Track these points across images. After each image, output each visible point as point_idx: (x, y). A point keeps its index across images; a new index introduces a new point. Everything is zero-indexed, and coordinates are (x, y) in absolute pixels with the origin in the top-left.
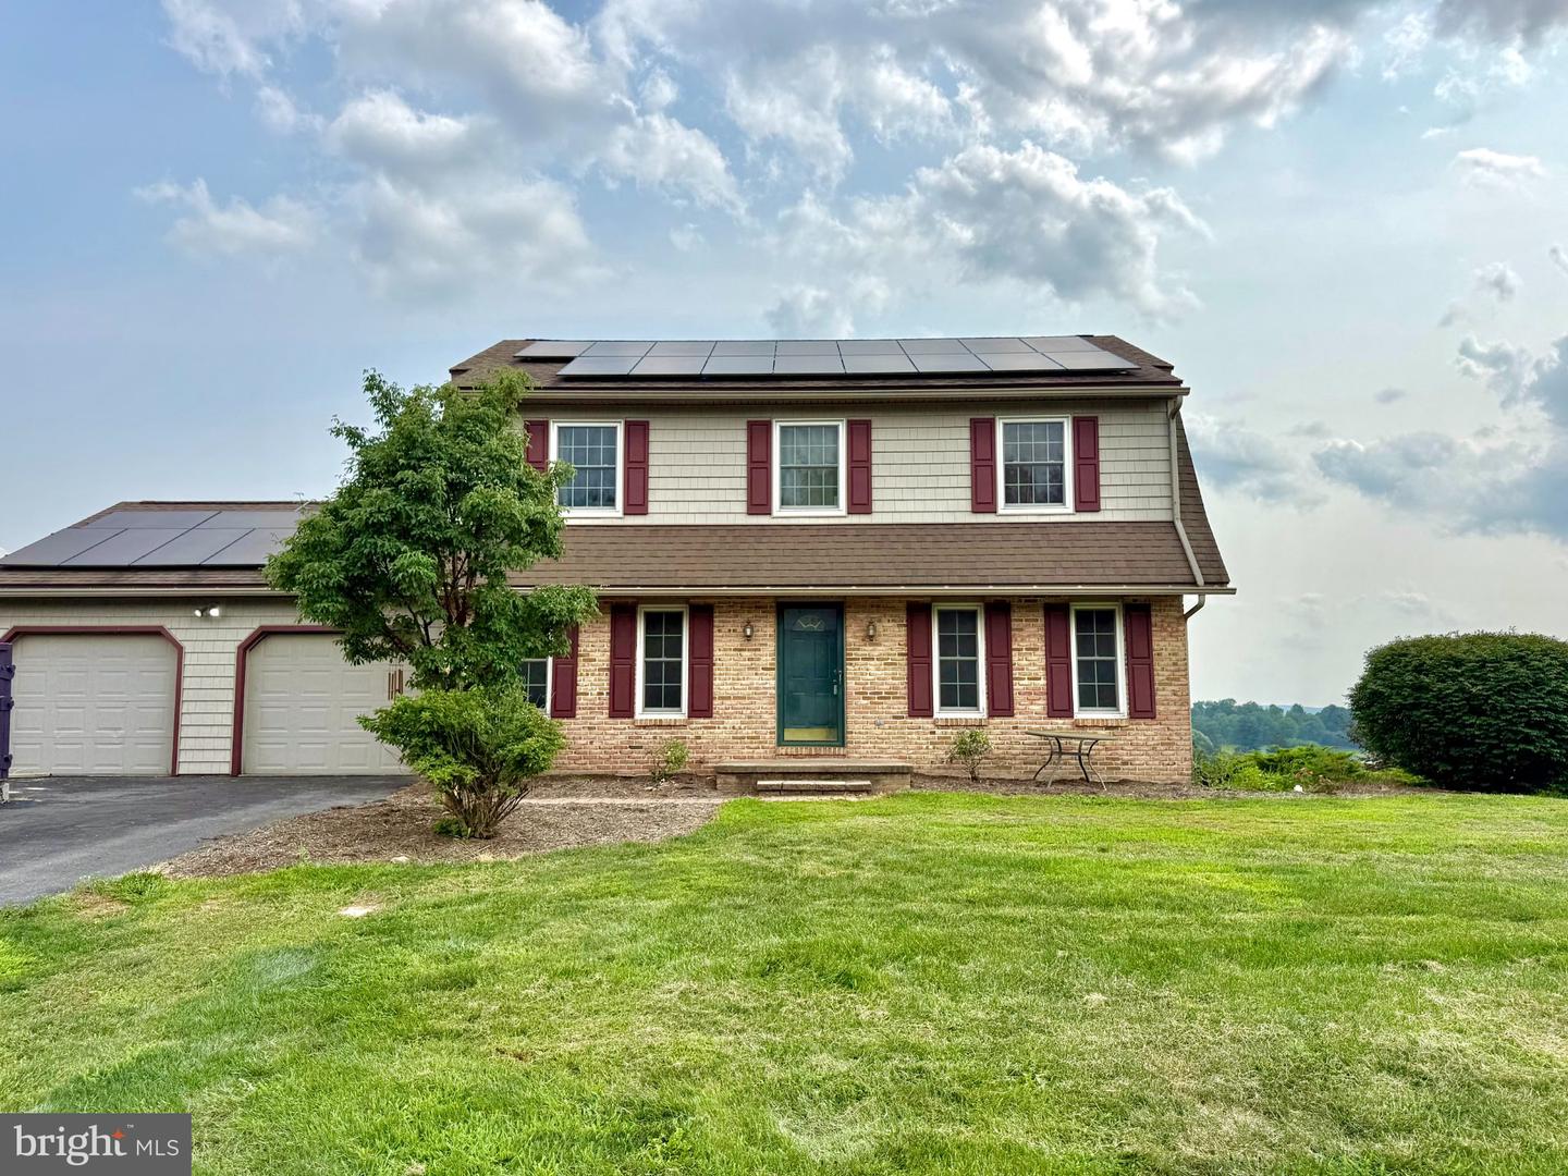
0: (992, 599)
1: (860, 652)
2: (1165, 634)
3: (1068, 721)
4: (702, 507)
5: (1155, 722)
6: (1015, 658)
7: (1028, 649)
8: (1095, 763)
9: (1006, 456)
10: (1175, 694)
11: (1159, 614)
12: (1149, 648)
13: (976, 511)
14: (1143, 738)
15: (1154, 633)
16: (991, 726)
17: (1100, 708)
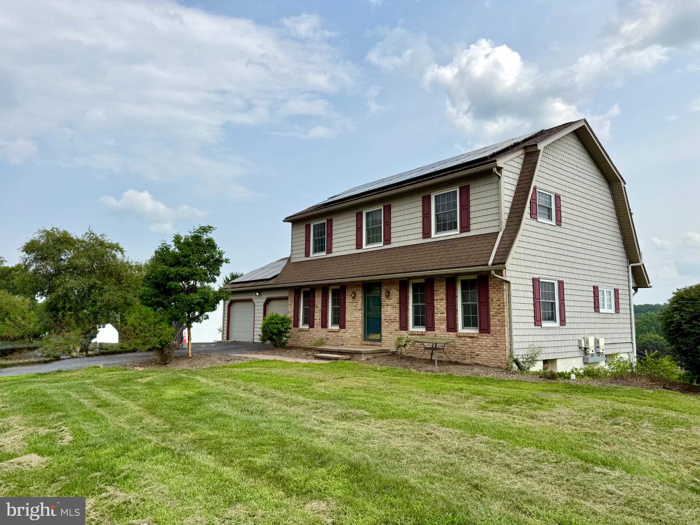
0: (427, 277)
1: (385, 303)
2: (495, 290)
3: (455, 333)
4: (345, 248)
5: (490, 335)
6: (435, 304)
7: (440, 300)
8: (465, 354)
9: (437, 211)
10: (499, 321)
11: (492, 280)
12: (487, 298)
13: (424, 238)
14: (485, 343)
15: (489, 290)
16: (427, 335)
17: (472, 328)
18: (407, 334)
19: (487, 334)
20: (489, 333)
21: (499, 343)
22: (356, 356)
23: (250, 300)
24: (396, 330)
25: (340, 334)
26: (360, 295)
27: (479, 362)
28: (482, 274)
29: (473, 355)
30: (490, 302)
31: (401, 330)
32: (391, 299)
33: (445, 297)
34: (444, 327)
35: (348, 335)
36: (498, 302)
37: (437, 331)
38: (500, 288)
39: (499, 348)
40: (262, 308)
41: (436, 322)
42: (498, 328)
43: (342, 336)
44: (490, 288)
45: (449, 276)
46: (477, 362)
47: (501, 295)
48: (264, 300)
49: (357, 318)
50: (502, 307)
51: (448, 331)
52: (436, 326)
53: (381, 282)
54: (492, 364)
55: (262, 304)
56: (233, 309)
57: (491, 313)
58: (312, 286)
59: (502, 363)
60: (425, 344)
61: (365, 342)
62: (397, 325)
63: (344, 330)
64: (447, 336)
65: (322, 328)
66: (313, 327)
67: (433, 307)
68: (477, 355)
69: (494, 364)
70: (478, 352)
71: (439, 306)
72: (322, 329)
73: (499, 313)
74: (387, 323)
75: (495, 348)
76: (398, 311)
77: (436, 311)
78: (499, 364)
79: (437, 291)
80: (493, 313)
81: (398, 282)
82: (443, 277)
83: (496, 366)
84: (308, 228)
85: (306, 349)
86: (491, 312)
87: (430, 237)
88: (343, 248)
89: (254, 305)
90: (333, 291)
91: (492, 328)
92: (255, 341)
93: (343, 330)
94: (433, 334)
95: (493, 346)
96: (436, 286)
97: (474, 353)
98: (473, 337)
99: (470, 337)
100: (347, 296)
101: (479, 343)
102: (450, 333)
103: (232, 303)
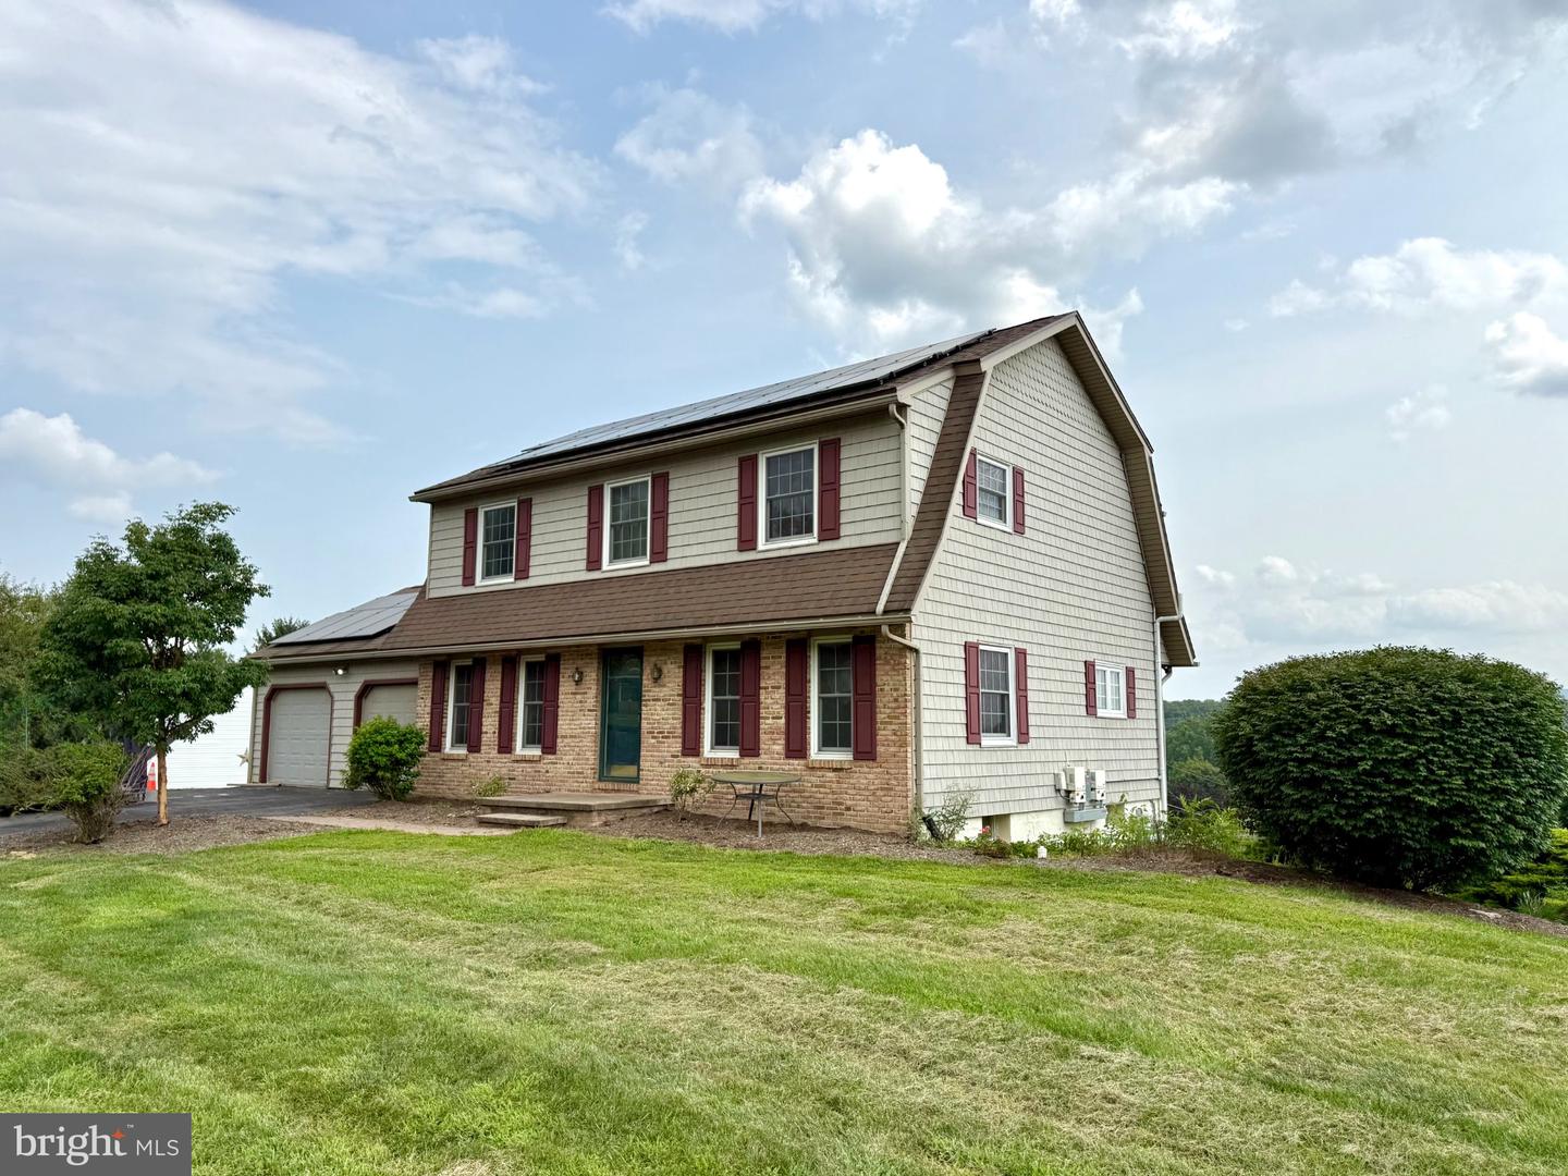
0: (747, 637)
1: (651, 694)
2: (887, 667)
3: (802, 762)
4: (561, 567)
5: (875, 765)
6: (762, 697)
7: (773, 687)
8: (823, 808)
9: (770, 491)
10: (895, 734)
11: (883, 646)
12: (873, 684)
13: (741, 550)
14: (865, 781)
15: (878, 667)
16: (742, 766)
17: (838, 749)
18: (698, 765)
19: (870, 763)
20: (874, 760)
21: (894, 782)
22: (579, 818)
23: (322, 687)
24: (673, 756)
25: (541, 767)
26: (592, 676)
27: (852, 824)
28: (862, 632)
29: (840, 808)
30: (878, 693)
31: (684, 755)
32: (664, 686)
33: (783, 682)
34: (779, 747)
35: (561, 769)
36: (895, 695)
37: (764, 757)
38: (899, 664)
39: (892, 793)
40: (351, 705)
41: (763, 737)
42: (892, 749)
43: (547, 772)
44: (878, 662)
45: (792, 636)
46: (846, 823)
47: (901, 678)
48: (357, 687)
49: (584, 728)
50: (902, 705)
51: (788, 756)
52: (762, 746)
53: (643, 647)
54: (878, 827)
55: (352, 696)
56: (277, 707)
57: (880, 717)
58: (477, 655)
59: (898, 824)
60: (737, 786)
61: (602, 785)
62: (677, 746)
63: (553, 757)
64: (787, 767)
65: (499, 752)
66: (478, 751)
67: (758, 703)
68: (848, 809)
69: (882, 826)
70: (849, 803)
71: (769, 701)
72: (499, 756)
73: (896, 718)
74: (653, 741)
75: (885, 792)
76: (679, 714)
77: (763, 712)
78: (893, 827)
79: (767, 668)
80: (883, 716)
81: (681, 648)
82: (780, 637)
83: (887, 831)
84: (471, 518)
85: (458, 803)
86: (878, 715)
87: (755, 549)
88: (555, 569)
89: (332, 697)
90: (531, 667)
91: (880, 749)
92: (331, 786)
93: (550, 756)
94: (757, 763)
95: (882, 789)
96: (765, 658)
97: (841, 804)
98: (841, 769)
99: (835, 770)
100: (561, 679)
101: (852, 781)
102: (791, 761)
103: (275, 692)
